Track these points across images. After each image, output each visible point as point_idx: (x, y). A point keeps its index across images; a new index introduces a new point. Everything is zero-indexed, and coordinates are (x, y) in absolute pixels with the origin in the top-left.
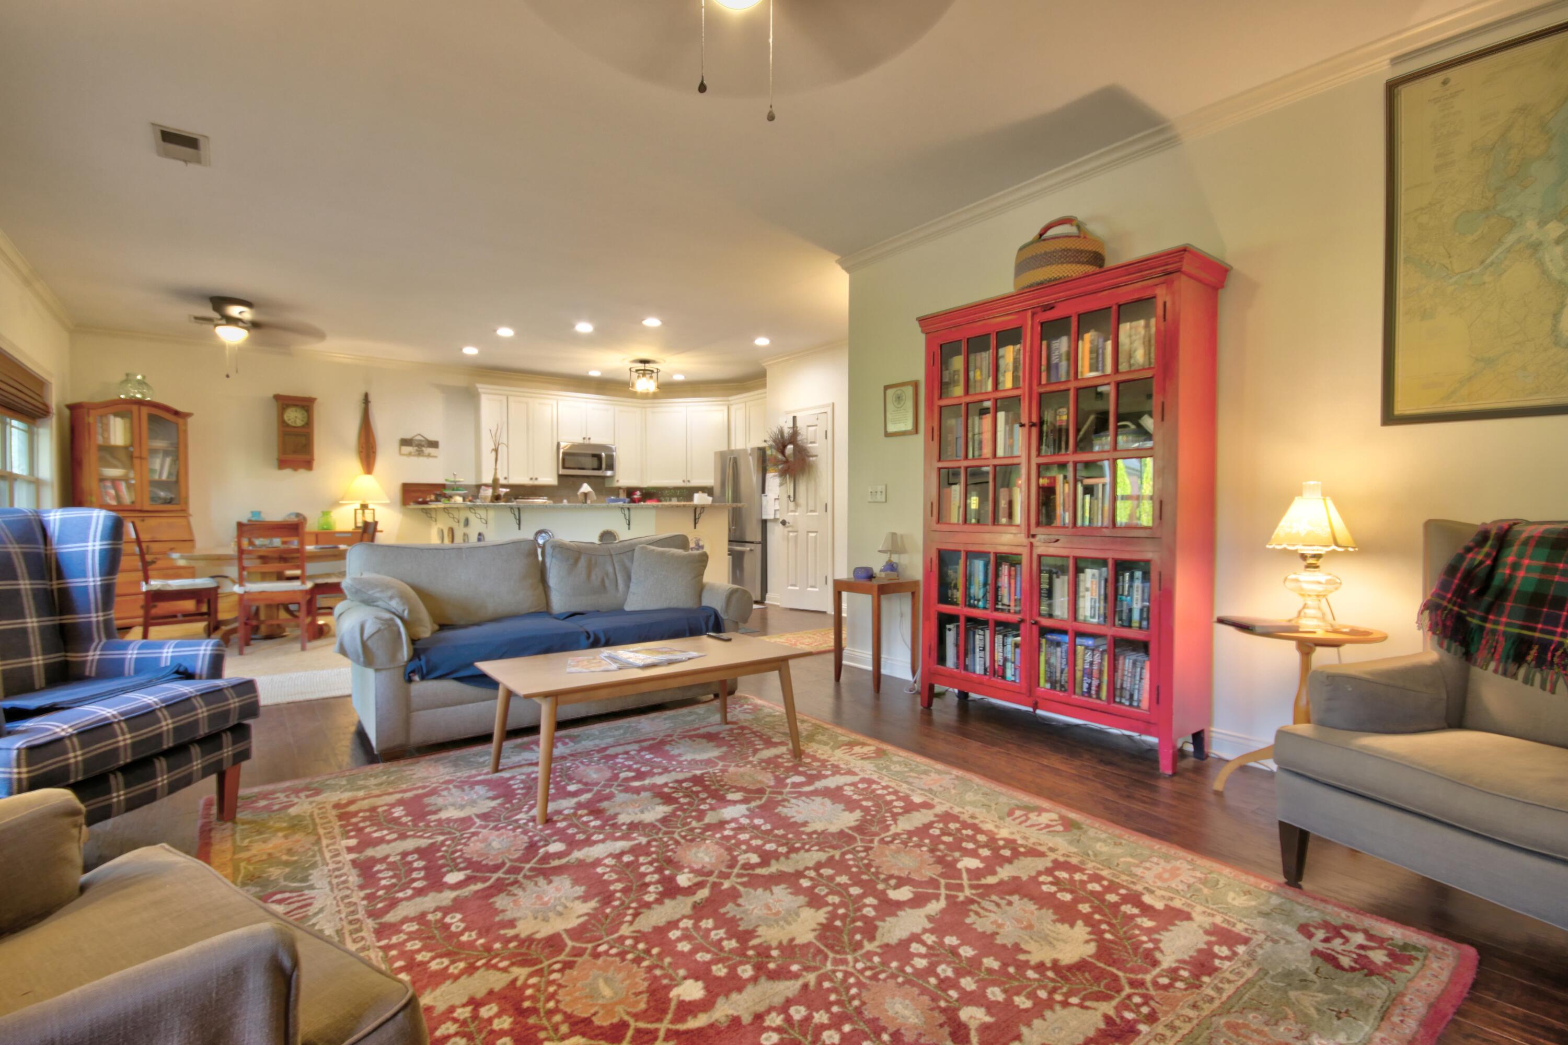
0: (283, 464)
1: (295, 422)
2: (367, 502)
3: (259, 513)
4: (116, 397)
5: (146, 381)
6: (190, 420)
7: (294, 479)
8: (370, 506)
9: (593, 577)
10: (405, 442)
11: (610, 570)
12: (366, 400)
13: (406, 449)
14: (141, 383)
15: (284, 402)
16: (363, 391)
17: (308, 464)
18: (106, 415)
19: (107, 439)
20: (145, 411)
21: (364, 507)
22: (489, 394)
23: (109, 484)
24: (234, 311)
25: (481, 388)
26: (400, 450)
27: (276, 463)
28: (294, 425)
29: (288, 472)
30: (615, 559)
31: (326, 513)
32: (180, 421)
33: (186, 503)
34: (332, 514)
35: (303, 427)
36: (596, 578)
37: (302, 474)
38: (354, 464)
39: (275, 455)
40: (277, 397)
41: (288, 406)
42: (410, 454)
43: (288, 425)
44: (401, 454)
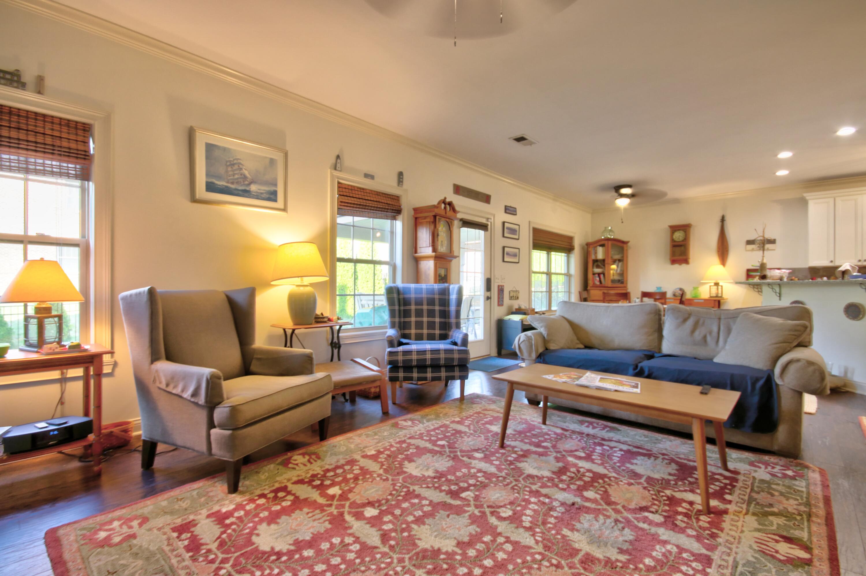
0: (673, 262)
1: (679, 239)
2: (718, 281)
3: (661, 288)
4: (600, 238)
5: (613, 229)
6: (629, 244)
7: (679, 269)
8: (720, 284)
9: (697, 333)
10: (750, 242)
11: (715, 329)
12: (723, 220)
13: (750, 247)
14: (611, 231)
15: (674, 229)
16: (721, 215)
17: (686, 261)
18: (596, 247)
19: (596, 257)
20: (610, 243)
21: (717, 284)
22: (813, 199)
23: (597, 275)
24: (624, 191)
25: (808, 196)
26: (746, 248)
27: (669, 262)
28: (678, 240)
29: (676, 266)
30: (722, 322)
31: (695, 288)
32: (625, 246)
33: (627, 284)
34: (699, 289)
35: (683, 241)
36: (698, 335)
37: (684, 266)
38: (715, 259)
39: (668, 257)
40: (671, 227)
41: (675, 231)
42: (753, 250)
43: (675, 241)
44: (746, 250)
